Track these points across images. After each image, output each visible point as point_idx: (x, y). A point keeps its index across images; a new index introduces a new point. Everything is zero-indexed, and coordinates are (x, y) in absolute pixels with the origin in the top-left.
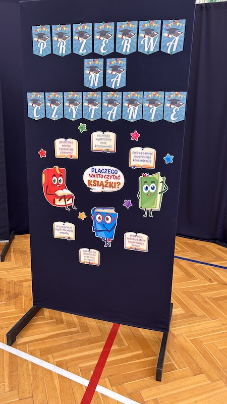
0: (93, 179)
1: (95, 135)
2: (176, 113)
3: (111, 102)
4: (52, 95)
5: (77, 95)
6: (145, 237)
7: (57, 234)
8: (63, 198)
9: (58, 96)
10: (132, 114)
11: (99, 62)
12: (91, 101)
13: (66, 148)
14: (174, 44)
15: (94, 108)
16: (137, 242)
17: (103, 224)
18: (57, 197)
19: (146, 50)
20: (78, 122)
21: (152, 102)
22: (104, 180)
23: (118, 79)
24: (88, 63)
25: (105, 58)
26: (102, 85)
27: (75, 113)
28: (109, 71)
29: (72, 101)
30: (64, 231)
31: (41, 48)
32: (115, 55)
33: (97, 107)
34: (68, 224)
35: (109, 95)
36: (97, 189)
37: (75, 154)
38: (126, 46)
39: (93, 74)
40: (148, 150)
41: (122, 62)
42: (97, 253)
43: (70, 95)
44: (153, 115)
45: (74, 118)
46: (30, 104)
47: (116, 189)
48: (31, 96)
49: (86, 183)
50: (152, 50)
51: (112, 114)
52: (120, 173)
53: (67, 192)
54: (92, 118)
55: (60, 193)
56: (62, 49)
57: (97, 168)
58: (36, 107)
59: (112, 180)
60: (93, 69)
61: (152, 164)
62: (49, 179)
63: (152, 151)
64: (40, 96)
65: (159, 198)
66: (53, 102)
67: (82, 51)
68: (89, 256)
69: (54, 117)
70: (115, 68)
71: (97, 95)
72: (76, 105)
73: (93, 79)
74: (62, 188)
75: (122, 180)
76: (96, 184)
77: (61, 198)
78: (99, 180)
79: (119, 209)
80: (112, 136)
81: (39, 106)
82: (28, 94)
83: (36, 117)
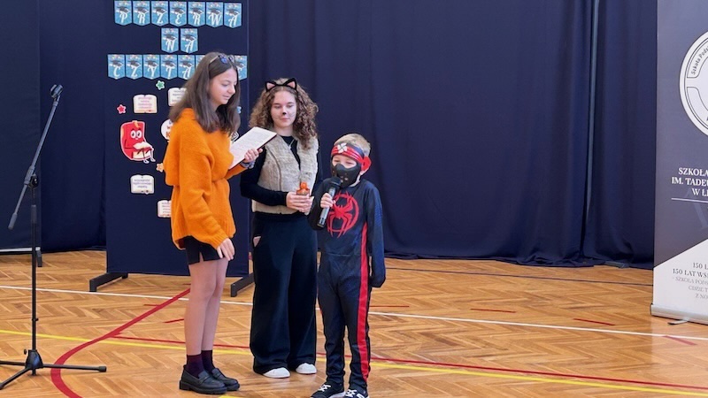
1: (172, 91)
3: (186, 63)
4: (132, 57)
5: (155, 57)
7: (135, 189)
8: (142, 152)
9: (137, 58)
11: (175, 31)
12: (168, 63)
13: (145, 104)
14: (234, 20)
15: (171, 68)
18: (136, 150)
19: (213, 23)
20: (156, 80)
23: (191, 45)
24: (165, 31)
25: (179, 28)
26: (177, 49)
27: (153, 72)
28: (183, 39)
29: (151, 63)
30: (142, 184)
31: (122, 17)
32: (188, 26)
33: (173, 68)
34: (146, 177)
35: (184, 58)
37: (154, 109)
38: (197, 20)
39: (169, 40)
41: (194, 32)
43: (149, 57)
45: (152, 77)
46: (110, 65)
48: (112, 57)
49: (164, 135)
50: (217, 24)
51: (187, 74)
53: (145, 145)
54: (169, 77)
55: (138, 146)
56: (142, 19)
58: (116, 67)
60: (169, 36)
62: (127, 133)
64: (120, 57)
66: (133, 63)
67: (159, 22)
69: (134, 76)
70: (188, 36)
71: (173, 58)
72: (154, 65)
73: (169, 44)
74: (140, 141)
77: (139, 151)
81: (119, 67)
82: (109, 56)
83: (116, 76)
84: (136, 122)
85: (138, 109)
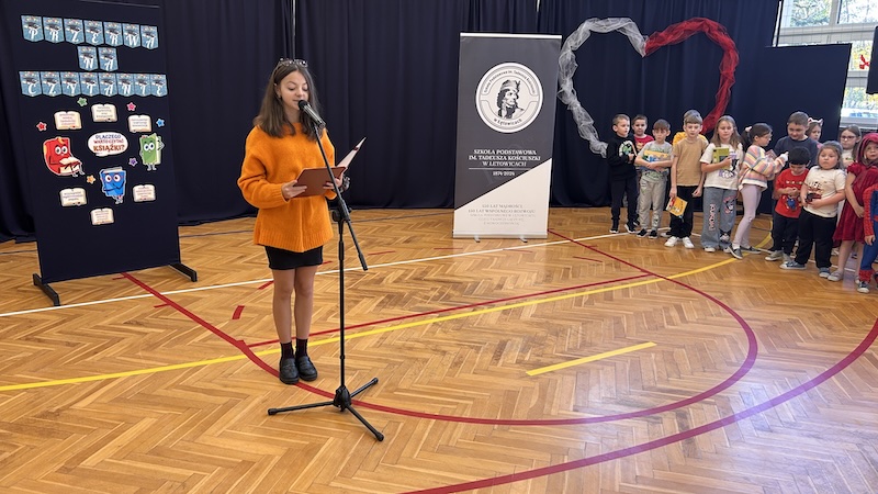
0: (98, 145)
1: (96, 108)
2: (160, 90)
3: (106, 81)
4: (48, 74)
5: (74, 75)
6: (151, 187)
7: (66, 202)
8: (69, 166)
9: (54, 75)
10: (127, 90)
11: (93, 50)
12: (88, 80)
13: (67, 120)
14: (152, 42)
15: (91, 85)
16: (145, 193)
17: (113, 183)
18: (62, 165)
19: (130, 44)
20: (77, 97)
21: (141, 81)
22: (109, 144)
23: (111, 64)
24: (84, 49)
25: (97, 47)
26: (97, 68)
27: (73, 89)
28: (102, 57)
29: (69, 80)
30: (72, 197)
31: (32, 34)
32: (105, 45)
33: (94, 85)
34: (76, 190)
35: (105, 76)
36: (103, 153)
37: (77, 124)
38: (114, 40)
39: (87, 59)
40: (143, 117)
41: (113, 51)
42: (110, 211)
43: (67, 75)
44: (143, 91)
45: (73, 94)
46: (24, 82)
47: (121, 151)
48: (24, 74)
49: (92, 149)
50: (135, 45)
51: (109, 91)
52: (123, 137)
53: (72, 159)
54: (91, 94)
55: (65, 161)
56: (55, 36)
57: (101, 134)
59: (116, 144)
60: (86, 55)
61: (149, 128)
62: (51, 149)
63: (148, 118)
64: (34, 75)
65: (158, 154)
66: (49, 80)
67: (74, 40)
68: (102, 216)
69: (52, 93)
70: (106, 56)
71: (93, 76)
72: (74, 83)
73: (88, 63)
74: (67, 156)
75: (125, 143)
76: (102, 148)
77: (67, 166)
78: (105, 145)
79: (126, 167)
80: (112, 107)
81: (32, 84)
82: (21, 73)
83: (32, 94)
84: (60, 138)
85: (60, 125)
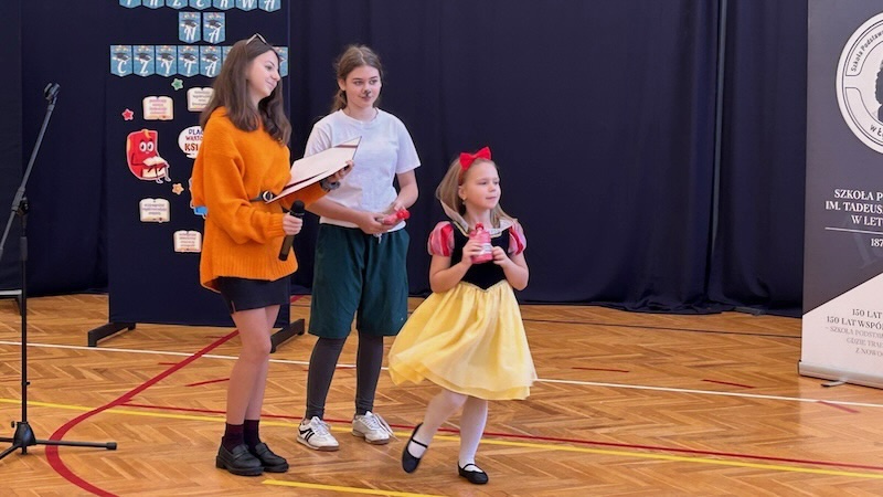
0: (190, 142)
1: (192, 92)
3: (210, 56)
4: (141, 49)
5: (171, 49)
7: (145, 216)
8: (154, 168)
9: (148, 49)
11: (196, 16)
12: (188, 56)
13: (158, 108)
14: (271, 2)
15: (191, 62)
18: (146, 167)
19: (244, 6)
20: (172, 78)
23: (216, 33)
24: (184, 16)
25: (202, 12)
26: (199, 39)
27: (168, 68)
28: (206, 25)
29: (165, 56)
30: (154, 210)
32: (213, 9)
33: (194, 62)
34: (159, 201)
35: (208, 49)
37: (169, 115)
38: (224, 2)
39: (188, 28)
41: (221, 17)
42: (198, 235)
43: (163, 49)
45: (167, 74)
46: (114, 58)
48: (115, 49)
49: (182, 147)
50: (250, 6)
51: (211, 70)
53: (158, 160)
54: (189, 74)
55: (149, 162)
56: (153, 0)
57: (195, 129)
58: (122, 61)
60: (189, 22)
62: (135, 145)
64: (126, 49)
66: (143, 56)
67: (176, 4)
68: (188, 241)
69: (144, 73)
70: (213, 23)
71: (193, 50)
72: (170, 59)
73: (189, 32)
74: (152, 155)
76: (194, 147)
77: (150, 168)
81: (125, 61)
82: (112, 47)
83: (122, 73)
84: (146, 131)
85: (148, 114)
